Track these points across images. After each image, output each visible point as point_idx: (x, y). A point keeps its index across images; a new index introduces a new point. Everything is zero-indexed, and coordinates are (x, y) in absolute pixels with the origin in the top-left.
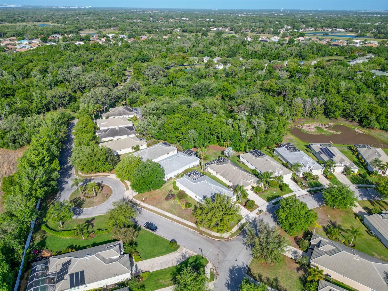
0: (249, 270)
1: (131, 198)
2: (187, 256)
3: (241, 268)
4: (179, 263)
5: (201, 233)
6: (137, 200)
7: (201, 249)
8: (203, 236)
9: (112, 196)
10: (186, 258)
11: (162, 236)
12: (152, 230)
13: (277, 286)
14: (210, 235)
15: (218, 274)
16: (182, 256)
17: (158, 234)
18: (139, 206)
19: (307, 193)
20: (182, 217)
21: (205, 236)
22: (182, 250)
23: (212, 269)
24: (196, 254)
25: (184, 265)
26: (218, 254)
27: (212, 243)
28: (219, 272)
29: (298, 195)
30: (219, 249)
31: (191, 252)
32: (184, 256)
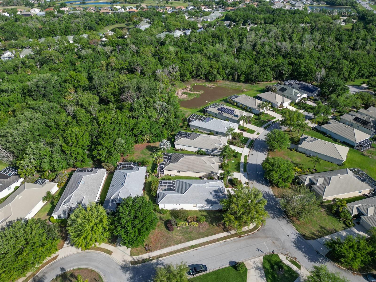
0: (304, 236)
1: (130, 259)
2: (260, 265)
3: (298, 239)
4: (265, 278)
5: (239, 235)
6: (140, 256)
7: (258, 250)
8: (245, 237)
9: (102, 276)
10: (262, 268)
11: (218, 268)
12: (204, 271)
13: (328, 232)
14: (246, 232)
15: (296, 259)
16: (256, 269)
17: (212, 270)
18: (152, 260)
19: (249, 149)
20: (207, 236)
21: (245, 236)
22: (249, 265)
23: (287, 258)
24: (262, 258)
25: (270, 276)
26: (273, 243)
27: (258, 237)
28: (293, 256)
29: (247, 155)
30: (268, 237)
31: (257, 259)
32: (258, 268)
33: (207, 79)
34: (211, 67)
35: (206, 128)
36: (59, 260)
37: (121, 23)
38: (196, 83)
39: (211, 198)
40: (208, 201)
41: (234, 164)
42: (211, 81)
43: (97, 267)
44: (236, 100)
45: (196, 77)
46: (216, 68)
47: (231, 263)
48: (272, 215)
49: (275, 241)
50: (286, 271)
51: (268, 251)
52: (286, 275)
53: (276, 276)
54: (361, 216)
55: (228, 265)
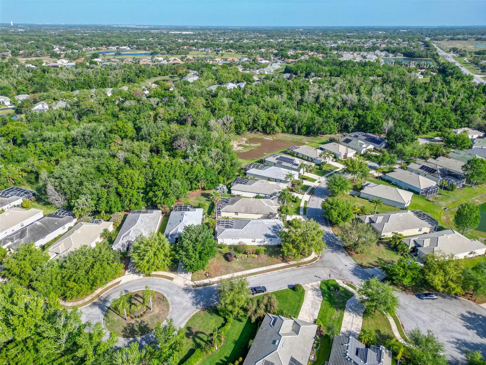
0: (361, 265)
1: (191, 283)
3: (356, 268)
4: (322, 297)
5: (298, 265)
6: (202, 281)
7: (316, 276)
8: (303, 267)
9: (165, 295)
10: (319, 289)
11: (277, 290)
12: (263, 292)
13: (386, 262)
14: (305, 263)
15: (352, 283)
18: (213, 284)
19: (309, 196)
20: (266, 266)
21: (304, 266)
22: (307, 287)
23: (343, 282)
24: (319, 282)
25: (327, 295)
26: (331, 271)
27: (315, 267)
28: (350, 281)
29: (307, 200)
30: (326, 267)
31: (315, 283)
32: (315, 290)
33: (265, 132)
34: (269, 119)
35: (265, 175)
36: (122, 285)
37: (164, 75)
38: (252, 135)
39: (270, 232)
40: (267, 236)
41: (294, 208)
42: (269, 134)
43: (159, 289)
44: (296, 150)
45: (252, 129)
46: (274, 120)
47: (289, 286)
48: (331, 250)
49: (332, 270)
50: (342, 292)
51: (325, 277)
52: (342, 294)
53: (332, 295)
54: (418, 248)
55: (287, 288)
